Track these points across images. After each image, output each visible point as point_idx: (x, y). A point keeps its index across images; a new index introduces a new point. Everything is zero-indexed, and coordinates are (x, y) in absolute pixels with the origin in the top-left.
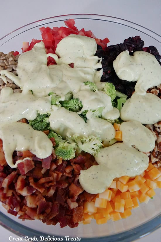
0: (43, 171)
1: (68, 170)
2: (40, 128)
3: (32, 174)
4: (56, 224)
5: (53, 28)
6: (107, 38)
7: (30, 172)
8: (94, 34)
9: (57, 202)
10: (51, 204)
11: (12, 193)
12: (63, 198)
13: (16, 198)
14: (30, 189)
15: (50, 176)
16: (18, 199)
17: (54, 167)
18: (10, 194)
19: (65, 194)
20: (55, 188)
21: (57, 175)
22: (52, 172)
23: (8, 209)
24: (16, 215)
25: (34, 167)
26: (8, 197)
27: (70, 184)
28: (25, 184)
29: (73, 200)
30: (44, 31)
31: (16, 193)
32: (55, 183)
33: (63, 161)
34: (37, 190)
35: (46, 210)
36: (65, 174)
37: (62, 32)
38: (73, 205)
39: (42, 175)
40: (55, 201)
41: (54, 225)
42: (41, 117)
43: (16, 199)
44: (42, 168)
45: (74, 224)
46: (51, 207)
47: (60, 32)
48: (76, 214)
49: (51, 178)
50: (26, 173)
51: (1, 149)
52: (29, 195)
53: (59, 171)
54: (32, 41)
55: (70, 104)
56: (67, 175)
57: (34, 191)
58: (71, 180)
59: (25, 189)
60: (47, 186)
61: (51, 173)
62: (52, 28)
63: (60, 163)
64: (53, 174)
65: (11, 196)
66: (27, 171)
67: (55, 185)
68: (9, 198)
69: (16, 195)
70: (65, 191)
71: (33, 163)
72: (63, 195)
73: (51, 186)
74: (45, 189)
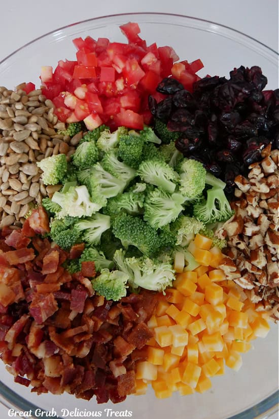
0: (72, 316)
1: (113, 315)
2: (69, 240)
3: (53, 322)
4: (91, 399)
5: (99, 39)
6: (199, 60)
7: (51, 319)
8: (176, 51)
9: (93, 365)
10: (82, 369)
11: (22, 350)
12: (104, 360)
13: (27, 358)
14: (50, 347)
15: (83, 325)
16: (32, 360)
17: (91, 309)
18: (17, 352)
19: (106, 353)
20: (90, 344)
21: (95, 324)
22: (87, 318)
23: (16, 376)
24: (27, 385)
25: (57, 309)
26: (15, 358)
27: (115, 337)
28: (43, 337)
29: (119, 362)
30: (80, 48)
31: (29, 350)
32: (91, 336)
33: (105, 301)
34: (61, 349)
35: (75, 380)
36: (107, 320)
37: (115, 54)
38: (119, 371)
39: (69, 323)
40: (90, 364)
41: (87, 401)
42: (71, 220)
43: (28, 360)
44: (71, 311)
45: (120, 397)
46: (83, 374)
47: (111, 52)
48: (122, 383)
49: (85, 328)
50: (44, 320)
51: (1, 279)
52: (48, 357)
53: (97, 317)
54: (59, 64)
55: (123, 201)
56: (111, 322)
57: (56, 352)
58: (118, 331)
59: (42, 346)
60: (77, 341)
61: (85, 319)
62: (96, 39)
63: (101, 303)
64: (89, 321)
65: (20, 356)
66: (46, 318)
67: (91, 338)
68: (17, 360)
69: (27, 353)
70: (107, 347)
71: (55, 303)
72: (103, 354)
73: (84, 341)
74: (74, 346)
